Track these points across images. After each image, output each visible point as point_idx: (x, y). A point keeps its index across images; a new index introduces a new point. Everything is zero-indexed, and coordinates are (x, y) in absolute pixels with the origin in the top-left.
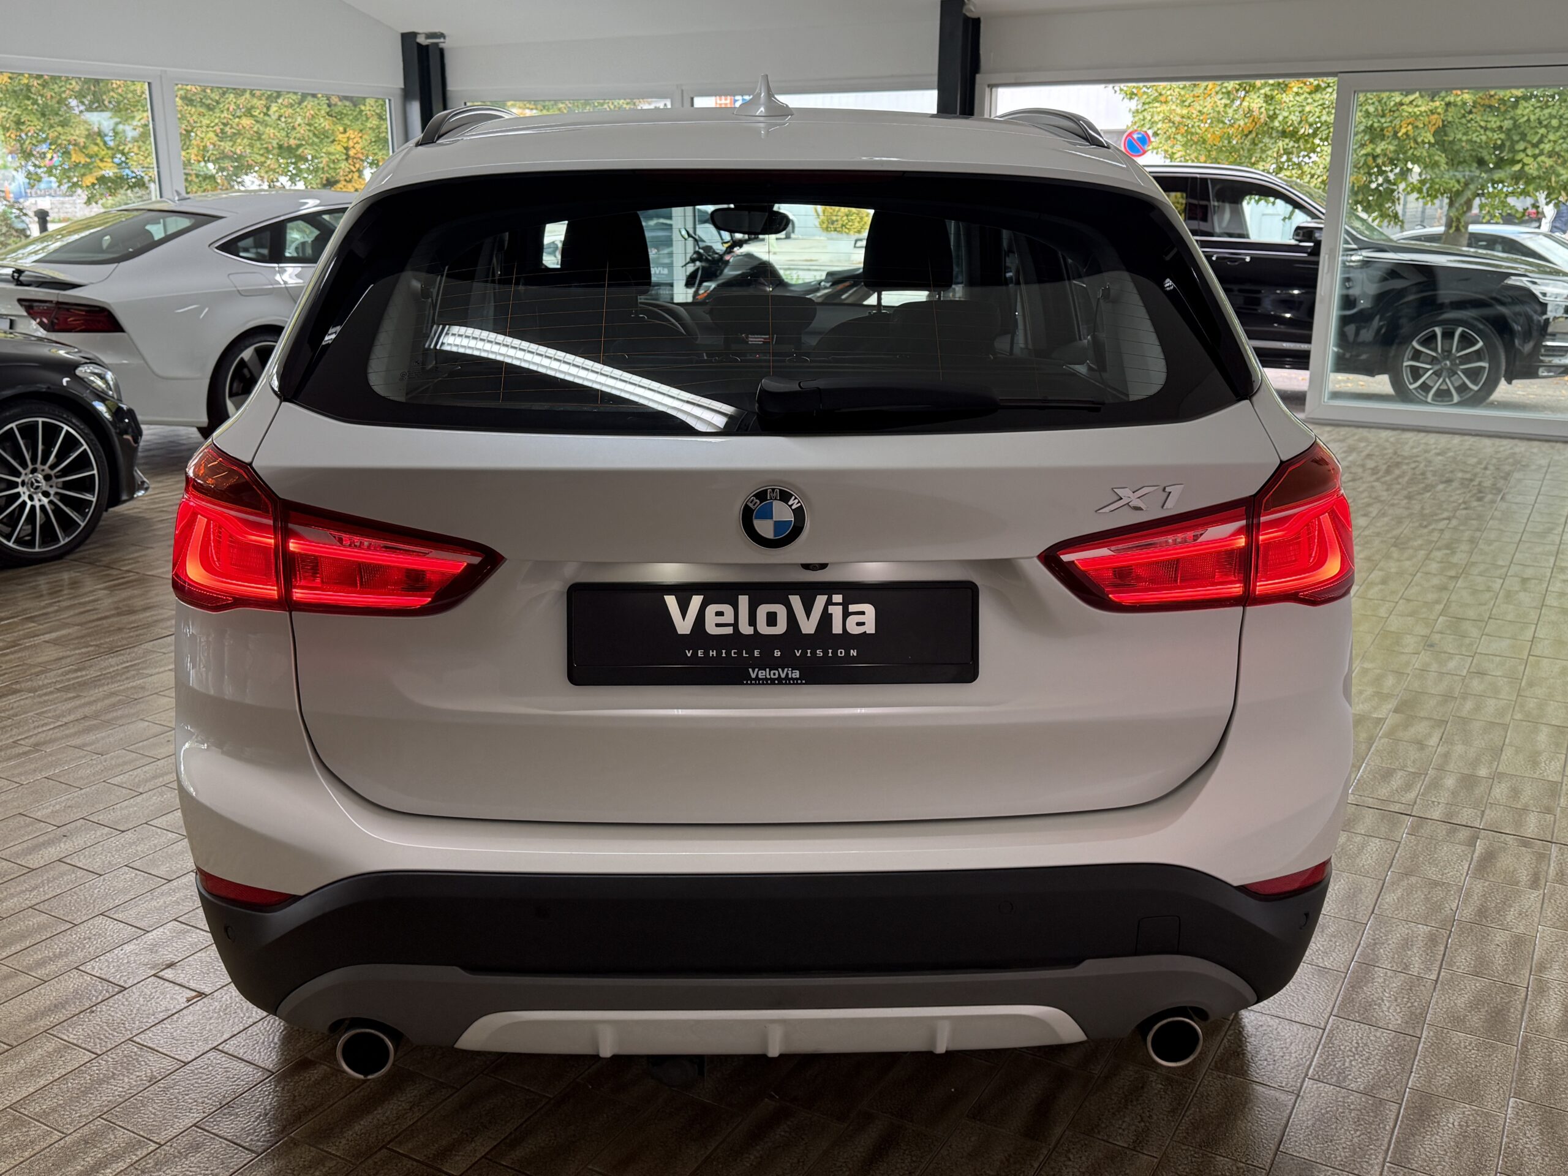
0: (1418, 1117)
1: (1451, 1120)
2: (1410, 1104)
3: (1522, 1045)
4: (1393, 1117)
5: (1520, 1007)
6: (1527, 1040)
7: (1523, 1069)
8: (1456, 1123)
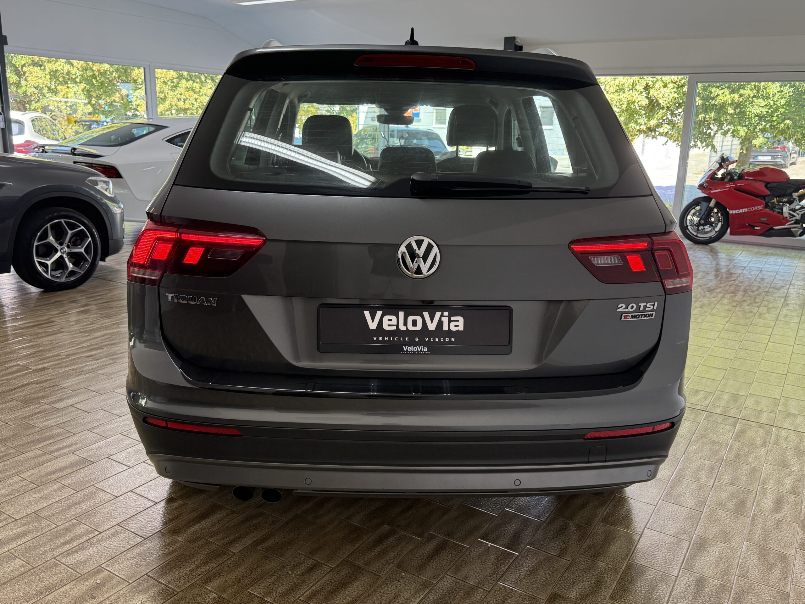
0: (698, 548)
1: (715, 550)
2: (695, 542)
3: (752, 518)
4: (687, 547)
5: (752, 500)
6: (754, 515)
7: (752, 528)
8: (717, 552)
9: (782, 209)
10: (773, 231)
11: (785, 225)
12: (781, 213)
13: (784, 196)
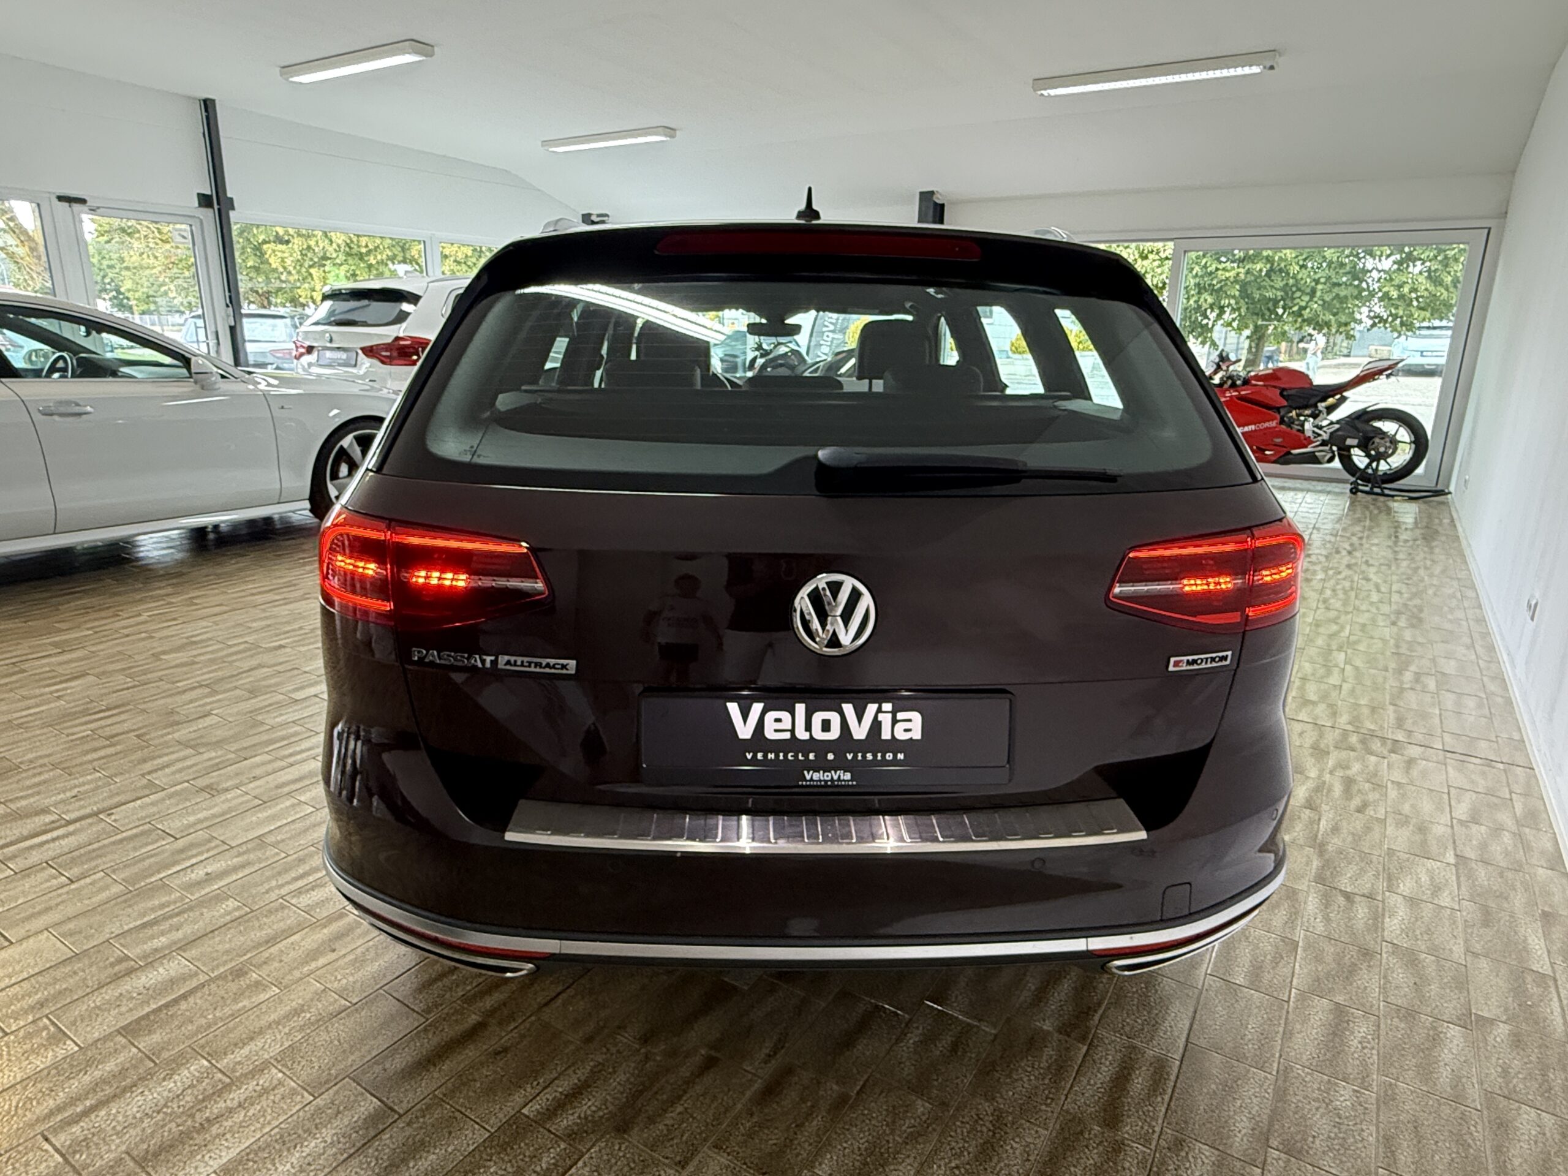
9: (1303, 425)
10: (1290, 456)
11: (1306, 447)
12: (1303, 431)
13: (1306, 407)
